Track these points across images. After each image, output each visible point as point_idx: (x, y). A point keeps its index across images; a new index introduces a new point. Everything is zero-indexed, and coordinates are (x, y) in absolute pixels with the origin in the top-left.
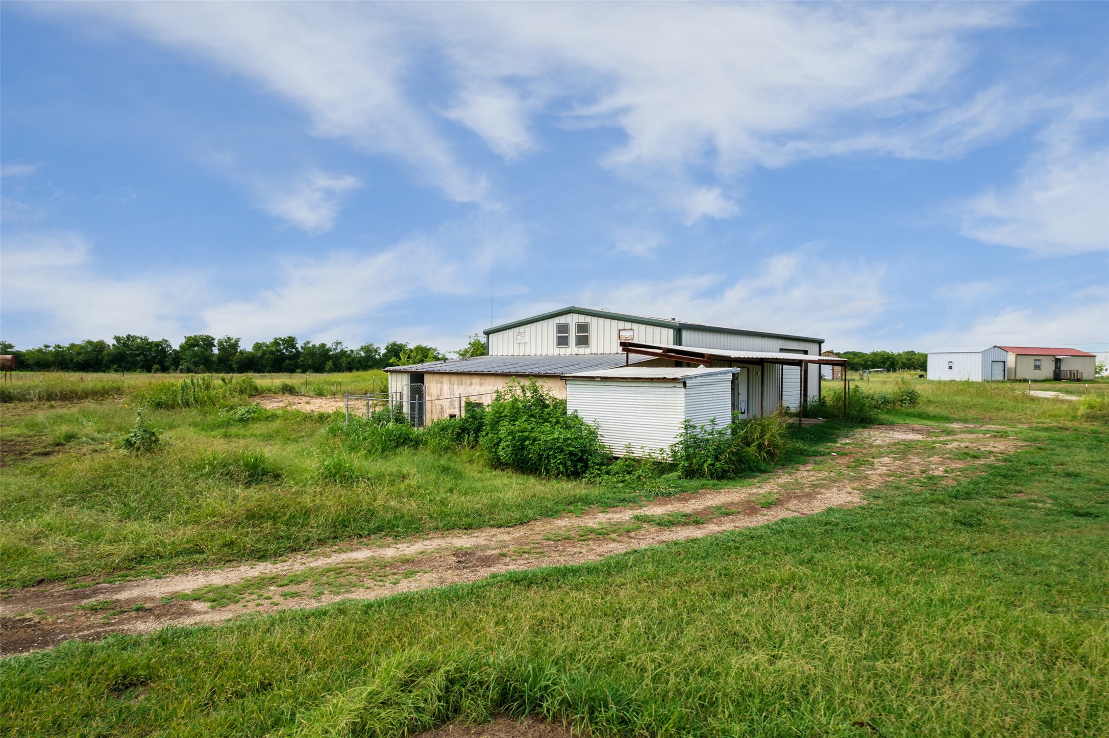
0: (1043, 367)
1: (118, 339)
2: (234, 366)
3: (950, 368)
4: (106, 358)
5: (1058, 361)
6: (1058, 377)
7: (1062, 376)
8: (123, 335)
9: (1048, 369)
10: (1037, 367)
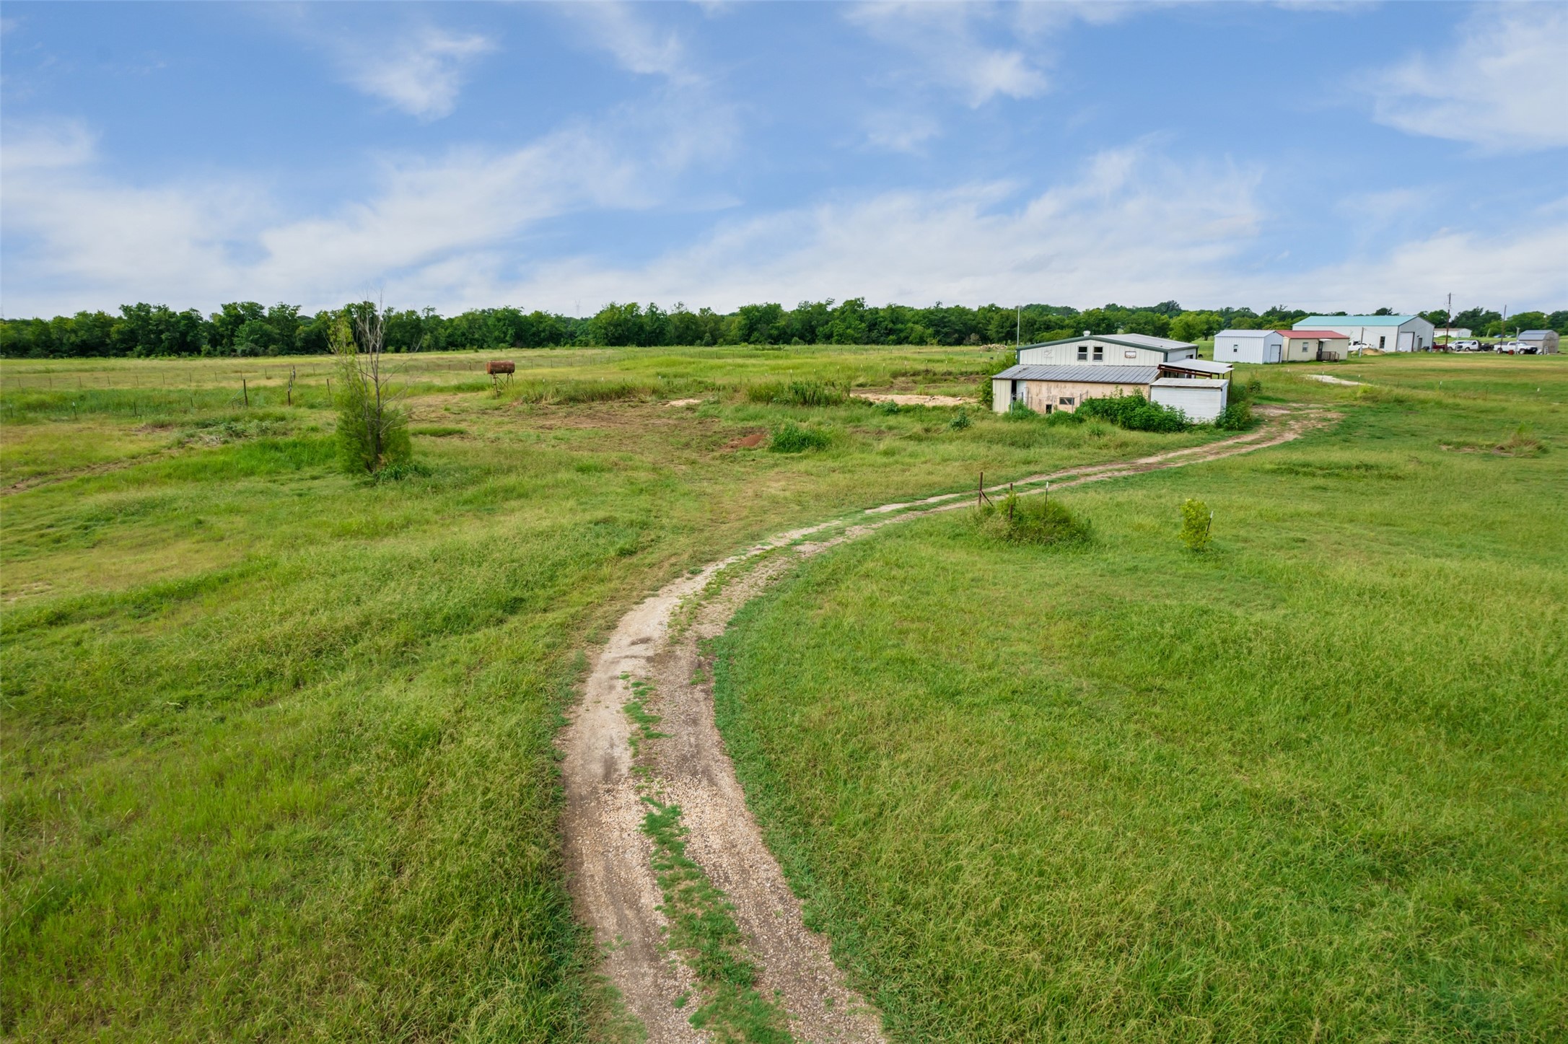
0: (1309, 349)
1: (126, 309)
2: (299, 344)
3: (1235, 350)
4: (115, 336)
5: (1321, 343)
6: (1320, 358)
7: (1324, 356)
8: (133, 303)
9: (1312, 353)
10: (1305, 349)
